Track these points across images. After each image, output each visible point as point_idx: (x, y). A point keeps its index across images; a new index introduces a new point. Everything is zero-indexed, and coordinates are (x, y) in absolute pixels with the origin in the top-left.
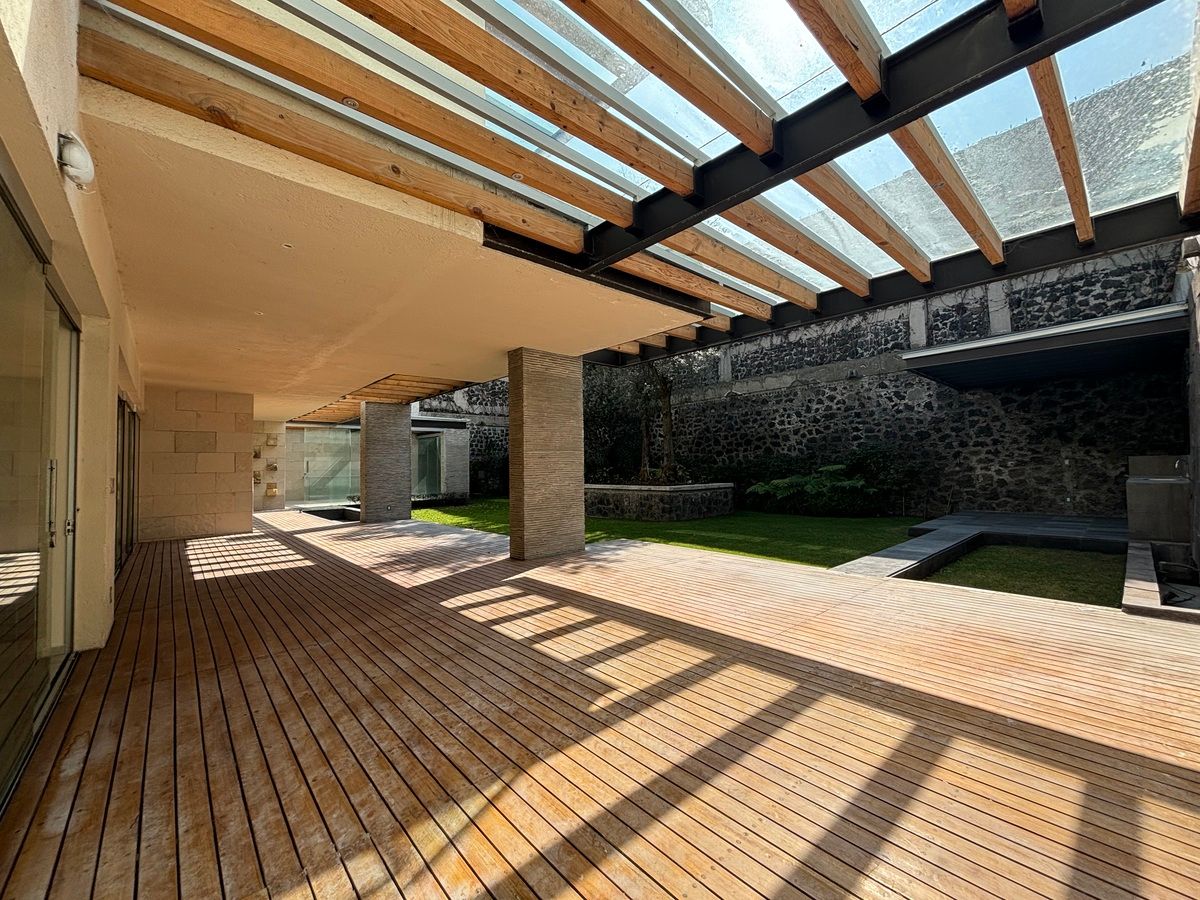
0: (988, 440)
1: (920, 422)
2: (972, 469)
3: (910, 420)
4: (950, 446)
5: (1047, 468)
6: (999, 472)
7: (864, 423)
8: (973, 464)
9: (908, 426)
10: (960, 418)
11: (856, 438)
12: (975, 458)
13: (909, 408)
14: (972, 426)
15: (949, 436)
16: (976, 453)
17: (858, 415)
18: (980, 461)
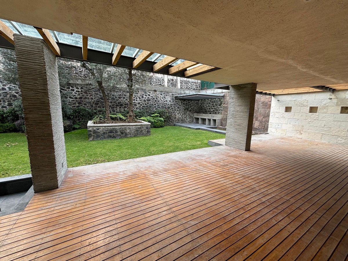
0: (179, 110)
1: (168, 104)
2: (176, 115)
3: (166, 104)
4: (173, 110)
5: (186, 115)
6: (180, 116)
7: (157, 103)
8: (176, 114)
9: (166, 105)
10: (175, 105)
12: (177, 113)
13: (167, 101)
14: (177, 106)
15: (173, 108)
16: (177, 112)
17: (156, 101)
18: (177, 114)
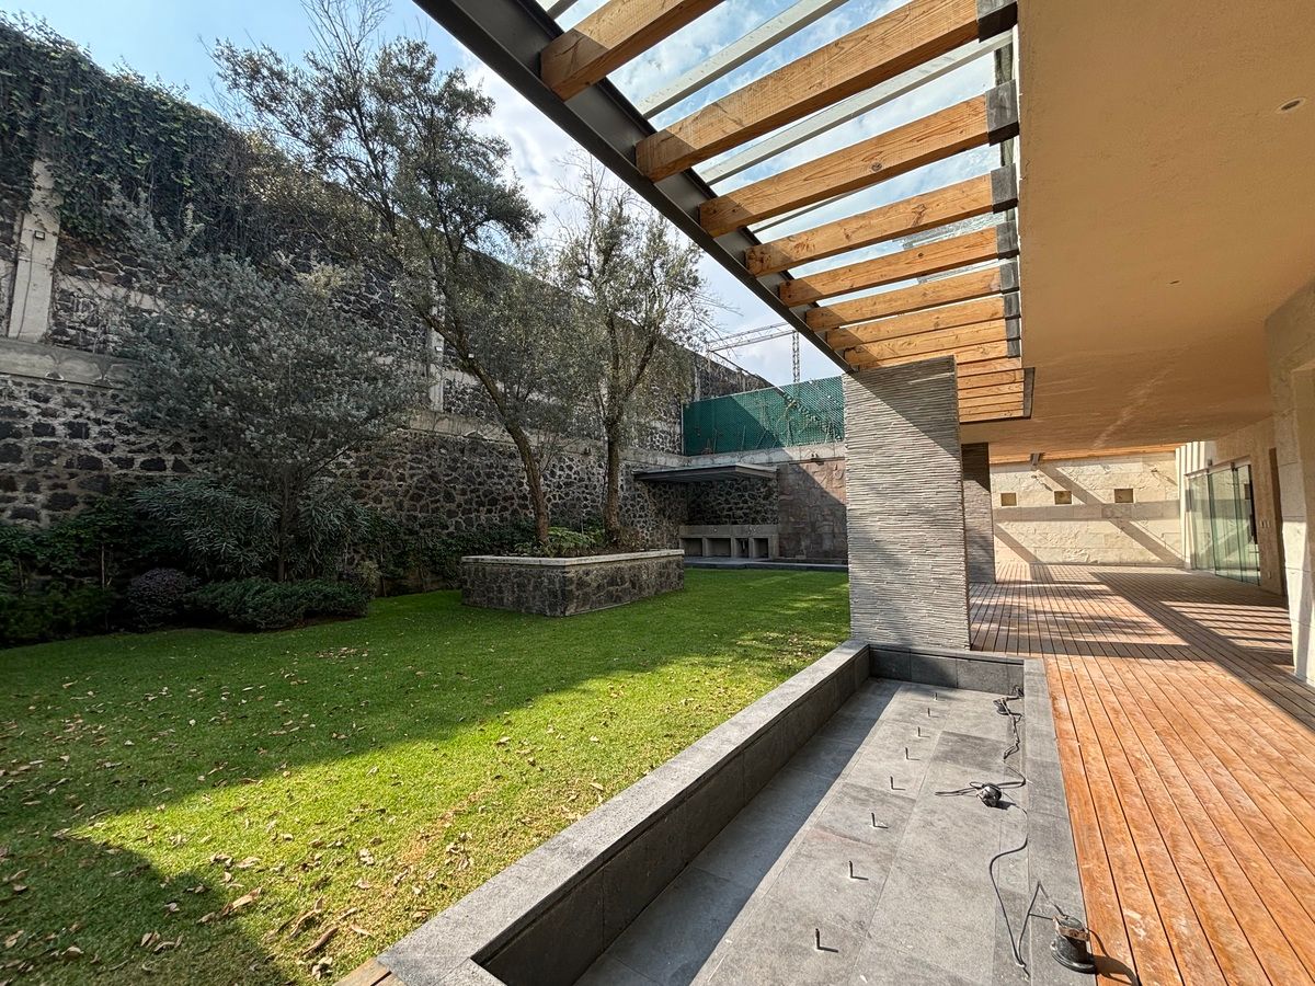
0: (643, 515)
7: (591, 494)
10: (633, 498)
11: (586, 506)
14: (638, 504)
15: (629, 510)
17: (586, 487)
